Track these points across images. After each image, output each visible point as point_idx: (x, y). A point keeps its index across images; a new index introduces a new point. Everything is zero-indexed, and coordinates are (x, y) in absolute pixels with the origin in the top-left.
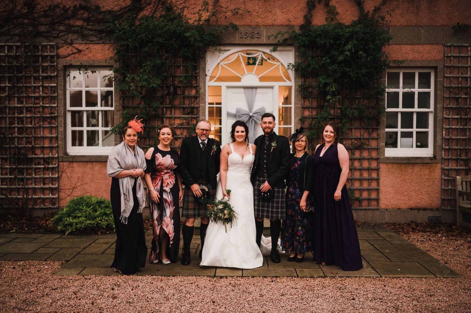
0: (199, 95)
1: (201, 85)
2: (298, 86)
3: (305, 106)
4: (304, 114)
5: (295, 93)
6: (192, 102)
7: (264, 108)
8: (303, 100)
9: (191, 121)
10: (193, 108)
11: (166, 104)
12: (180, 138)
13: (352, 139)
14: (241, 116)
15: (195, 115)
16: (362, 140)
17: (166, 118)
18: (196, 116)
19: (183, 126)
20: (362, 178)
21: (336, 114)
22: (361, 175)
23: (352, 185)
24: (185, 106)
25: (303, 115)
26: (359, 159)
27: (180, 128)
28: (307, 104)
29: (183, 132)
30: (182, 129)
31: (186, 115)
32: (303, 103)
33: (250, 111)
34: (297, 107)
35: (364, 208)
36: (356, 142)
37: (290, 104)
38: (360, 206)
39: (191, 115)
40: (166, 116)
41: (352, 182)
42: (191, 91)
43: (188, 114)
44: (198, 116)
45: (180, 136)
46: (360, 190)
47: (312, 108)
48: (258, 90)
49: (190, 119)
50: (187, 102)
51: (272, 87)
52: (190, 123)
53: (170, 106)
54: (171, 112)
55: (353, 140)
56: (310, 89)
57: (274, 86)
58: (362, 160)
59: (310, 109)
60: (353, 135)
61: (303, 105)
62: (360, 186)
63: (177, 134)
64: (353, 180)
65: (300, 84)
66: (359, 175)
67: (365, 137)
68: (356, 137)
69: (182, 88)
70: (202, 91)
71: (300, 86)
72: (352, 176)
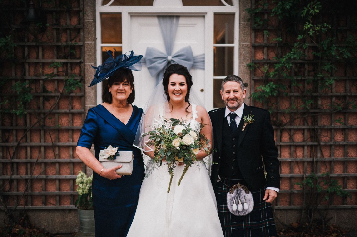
0: (84, 25)
1: (88, 9)
2: (247, 10)
3: (256, 44)
4: (255, 56)
5: (240, 23)
6: (73, 37)
7: (190, 47)
8: (253, 34)
9: (72, 70)
10: (73, 47)
11: (28, 41)
12: (53, 97)
13: (331, 97)
14: (154, 60)
15: (77, 59)
16: (347, 98)
17: (29, 64)
18: (78, 61)
19: (57, 78)
20: (347, 159)
21: (306, 58)
22: (346, 154)
23: (330, 170)
24: (60, 44)
25: (253, 59)
26: (343, 130)
27: (53, 81)
28: (259, 41)
29: (58, 86)
30: (56, 83)
31: (63, 59)
32: (253, 39)
33: (169, 53)
34: (243, 45)
35: (349, 206)
36: (339, 102)
37: (232, 42)
38: (343, 204)
39: (71, 59)
40: (28, 61)
41: (330, 165)
42: (70, 20)
43: (65, 57)
44: (82, 60)
45: (53, 94)
46: (343, 178)
47: (269, 47)
48: (182, 21)
49: (69, 65)
50: (64, 38)
51: (202, 16)
52: (69, 71)
53: (34, 44)
54: (38, 53)
55: (334, 99)
56: (266, 16)
57: (206, 13)
58: (346, 131)
59: (265, 49)
60: (334, 90)
61: (253, 42)
62: (344, 172)
63: (49, 90)
64: (332, 163)
65: (248, 6)
66: (342, 154)
67: (353, 94)
68: (338, 94)
69: (54, 13)
70: (88, 18)
71: (250, 11)
72: (330, 156)
